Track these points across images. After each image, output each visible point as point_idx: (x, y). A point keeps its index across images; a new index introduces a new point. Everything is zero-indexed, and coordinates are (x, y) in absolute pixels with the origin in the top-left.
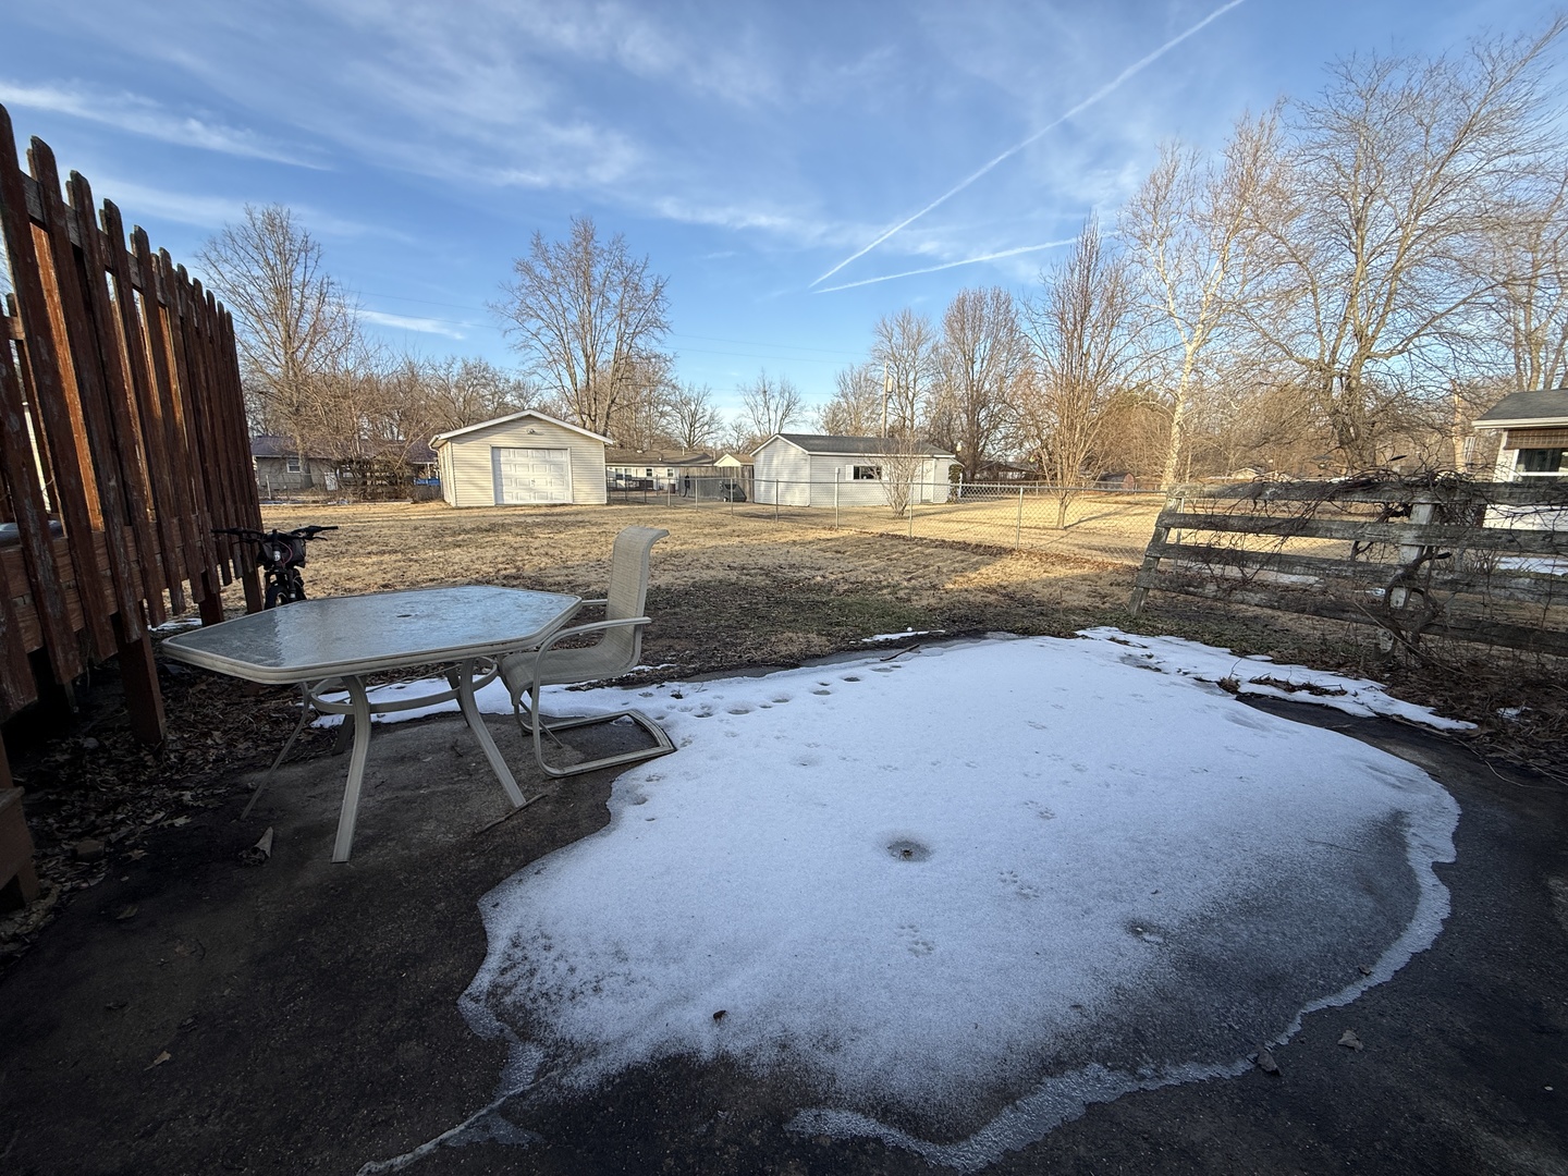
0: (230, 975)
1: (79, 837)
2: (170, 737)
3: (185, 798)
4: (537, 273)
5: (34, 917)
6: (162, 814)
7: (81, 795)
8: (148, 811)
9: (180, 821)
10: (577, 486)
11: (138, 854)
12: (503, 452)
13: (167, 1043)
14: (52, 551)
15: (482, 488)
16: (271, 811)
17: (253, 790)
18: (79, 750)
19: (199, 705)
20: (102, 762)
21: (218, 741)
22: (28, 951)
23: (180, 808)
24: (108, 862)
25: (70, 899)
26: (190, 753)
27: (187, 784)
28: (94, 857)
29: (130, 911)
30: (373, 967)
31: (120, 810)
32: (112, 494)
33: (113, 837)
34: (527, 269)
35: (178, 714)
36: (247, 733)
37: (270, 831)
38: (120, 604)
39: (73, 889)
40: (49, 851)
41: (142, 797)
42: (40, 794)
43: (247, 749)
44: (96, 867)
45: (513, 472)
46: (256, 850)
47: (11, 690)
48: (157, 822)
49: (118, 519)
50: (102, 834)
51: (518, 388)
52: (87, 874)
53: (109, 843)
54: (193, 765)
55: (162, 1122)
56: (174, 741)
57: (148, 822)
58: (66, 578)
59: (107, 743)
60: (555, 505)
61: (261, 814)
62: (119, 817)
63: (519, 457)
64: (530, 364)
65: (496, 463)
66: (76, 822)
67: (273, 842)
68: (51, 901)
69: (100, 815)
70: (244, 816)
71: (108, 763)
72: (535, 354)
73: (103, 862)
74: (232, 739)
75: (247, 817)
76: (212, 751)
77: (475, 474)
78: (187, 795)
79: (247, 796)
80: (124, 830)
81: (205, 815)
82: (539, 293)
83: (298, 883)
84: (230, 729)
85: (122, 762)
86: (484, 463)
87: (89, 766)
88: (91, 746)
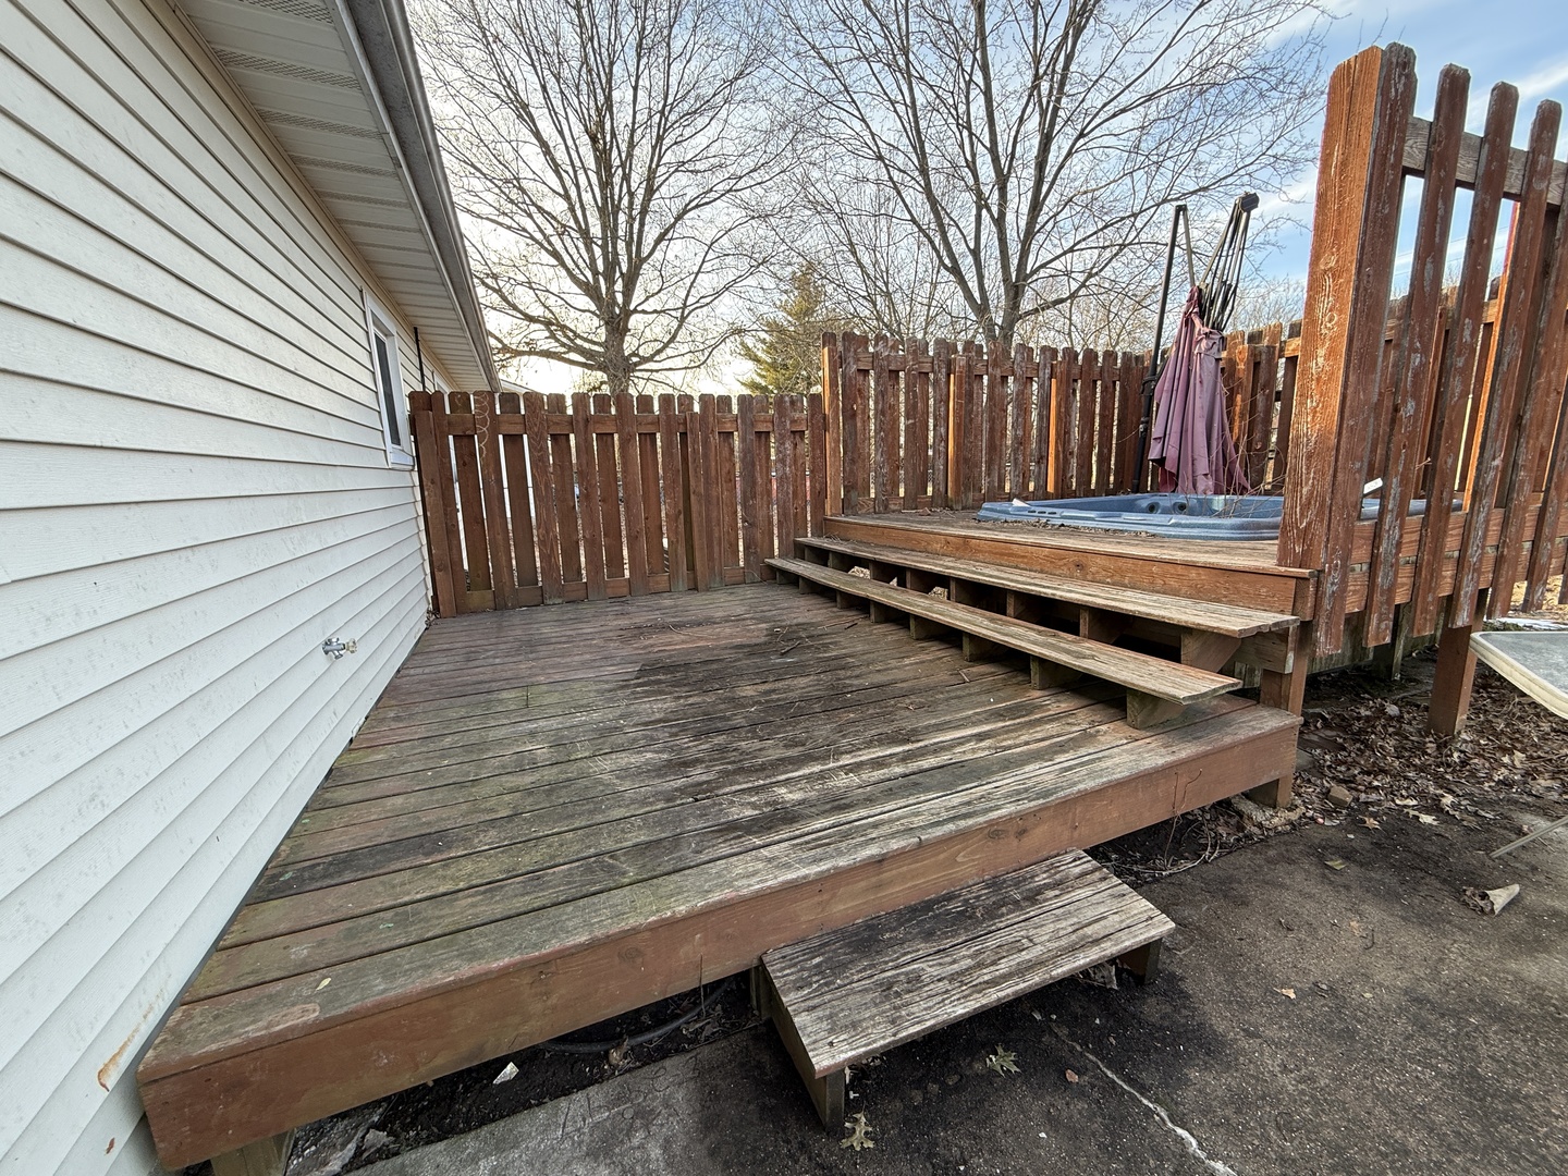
0: (1380, 985)
1: (1340, 782)
2: (1464, 736)
3: (1444, 801)
5: (1276, 820)
6: (1414, 802)
7: (1359, 749)
8: (1404, 792)
9: (1427, 819)
11: (1371, 822)
13: (1299, 985)
14: (1402, 527)
16: (1534, 869)
17: (1525, 834)
18: (1382, 710)
19: (1520, 718)
20: (1391, 730)
21: (1517, 763)
22: (1262, 840)
23: (1435, 808)
24: (1349, 815)
25: (1306, 824)
26: (1476, 761)
27: (1455, 789)
28: (1339, 804)
29: (1338, 864)
30: (1546, 1136)
31: (1380, 777)
32: (1492, 474)
33: (1363, 797)
35: (1490, 717)
36: (1559, 772)
37: (1516, 888)
38: (1457, 588)
39: (1312, 818)
40: (1313, 779)
41: (1406, 778)
42: (1334, 733)
43: (1549, 789)
44: (1336, 812)
46: (1484, 896)
47: (1322, 639)
48: (1405, 806)
49: (1490, 500)
50: (1357, 790)
52: (1327, 814)
53: (1356, 800)
54: (1473, 774)
55: (1260, 1037)
56: (1465, 741)
57: (1398, 802)
58: (1408, 553)
59: (1406, 716)
61: (1518, 865)
62: (1376, 783)
66: (1343, 769)
67: (1509, 904)
68: (1294, 816)
69: (1363, 772)
70: (1495, 854)
71: (1396, 734)
73: (1344, 812)
74: (1535, 769)
75: (1500, 858)
76: (1503, 770)
78: (1448, 800)
79: (1514, 836)
80: (1374, 797)
81: (1456, 828)
83: (1513, 966)
84: (1540, 757)
85: (1407, 738)
87: (1379, 728)
88: (1391, 713)
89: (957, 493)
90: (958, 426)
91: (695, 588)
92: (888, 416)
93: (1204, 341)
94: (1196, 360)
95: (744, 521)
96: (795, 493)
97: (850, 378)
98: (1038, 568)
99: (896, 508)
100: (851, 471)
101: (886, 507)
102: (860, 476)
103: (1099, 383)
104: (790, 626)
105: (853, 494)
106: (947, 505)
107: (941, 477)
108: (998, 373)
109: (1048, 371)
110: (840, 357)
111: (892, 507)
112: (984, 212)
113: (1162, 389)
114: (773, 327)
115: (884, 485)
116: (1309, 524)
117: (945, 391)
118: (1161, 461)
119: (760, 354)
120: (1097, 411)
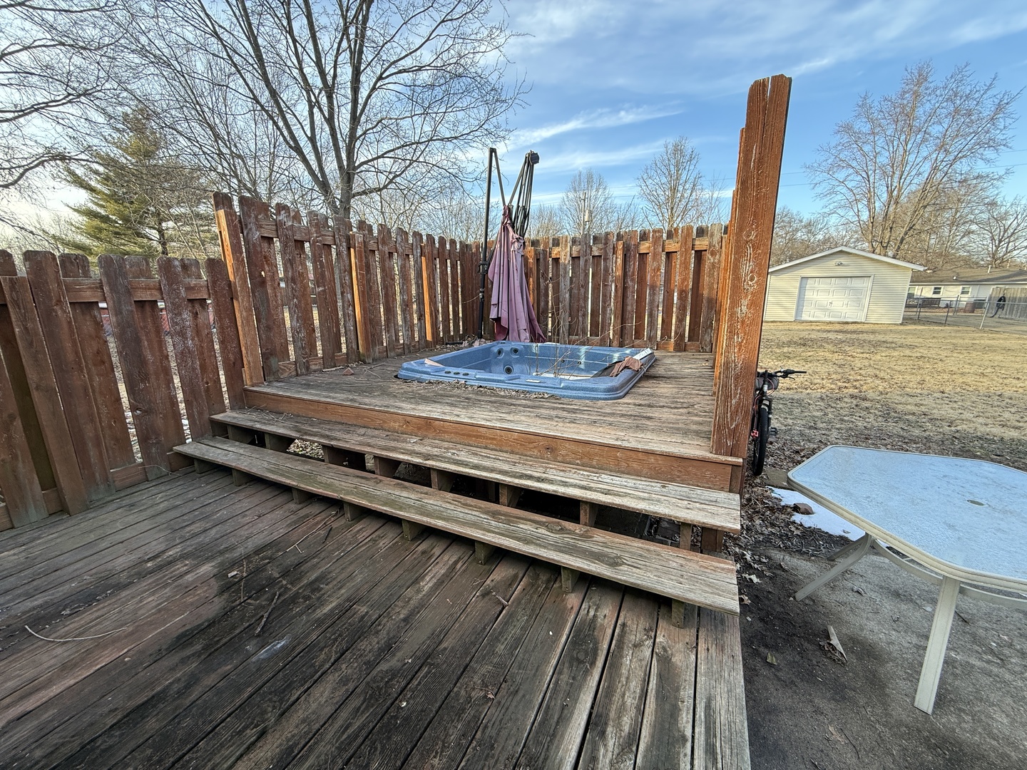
4: (856, 129)
6: (739, 565)
9: (755, 579)
10: (872, 307)
12: (810, 281)
15: (786, 308)
29: (770, 657)
34: (848, 128)
45: (815, 296)
46: (833, 648)
51: (809, 226)
60: (847, 323)
63: (822, 285)
64: (831, 207)
65: (802, 289)
72: (839, 197)
77: (783, 298)
82: (855, 146)
86: (792, 290)
89: (368, 349)
90: (362, 294)
91: (61, 510)
92: (298, 282)
93: (516, 244)
94: (512, 255)
95: (133, 409)
96: (203, 367)
97: (254, 245)
98: (509, 449)
99: (317, 367)
100: (268, 338)
101: (308, 368)
102: (277, 341)
103: (448, 261)
104: (248, 557)
105: (273, 361)
106: (361, 360)
107: (353, 337)
108: (386, 249)
109: (419, 251)
110: (240, 222)
111: (313, 367)
112: (316, 110)
113: (493, 272)
114: (109, 162)
115: (303, 348)
116: (737, 426)
117: (347, 262)
118: (498, 320)
119: (93, 183)
120: (449, 281)
